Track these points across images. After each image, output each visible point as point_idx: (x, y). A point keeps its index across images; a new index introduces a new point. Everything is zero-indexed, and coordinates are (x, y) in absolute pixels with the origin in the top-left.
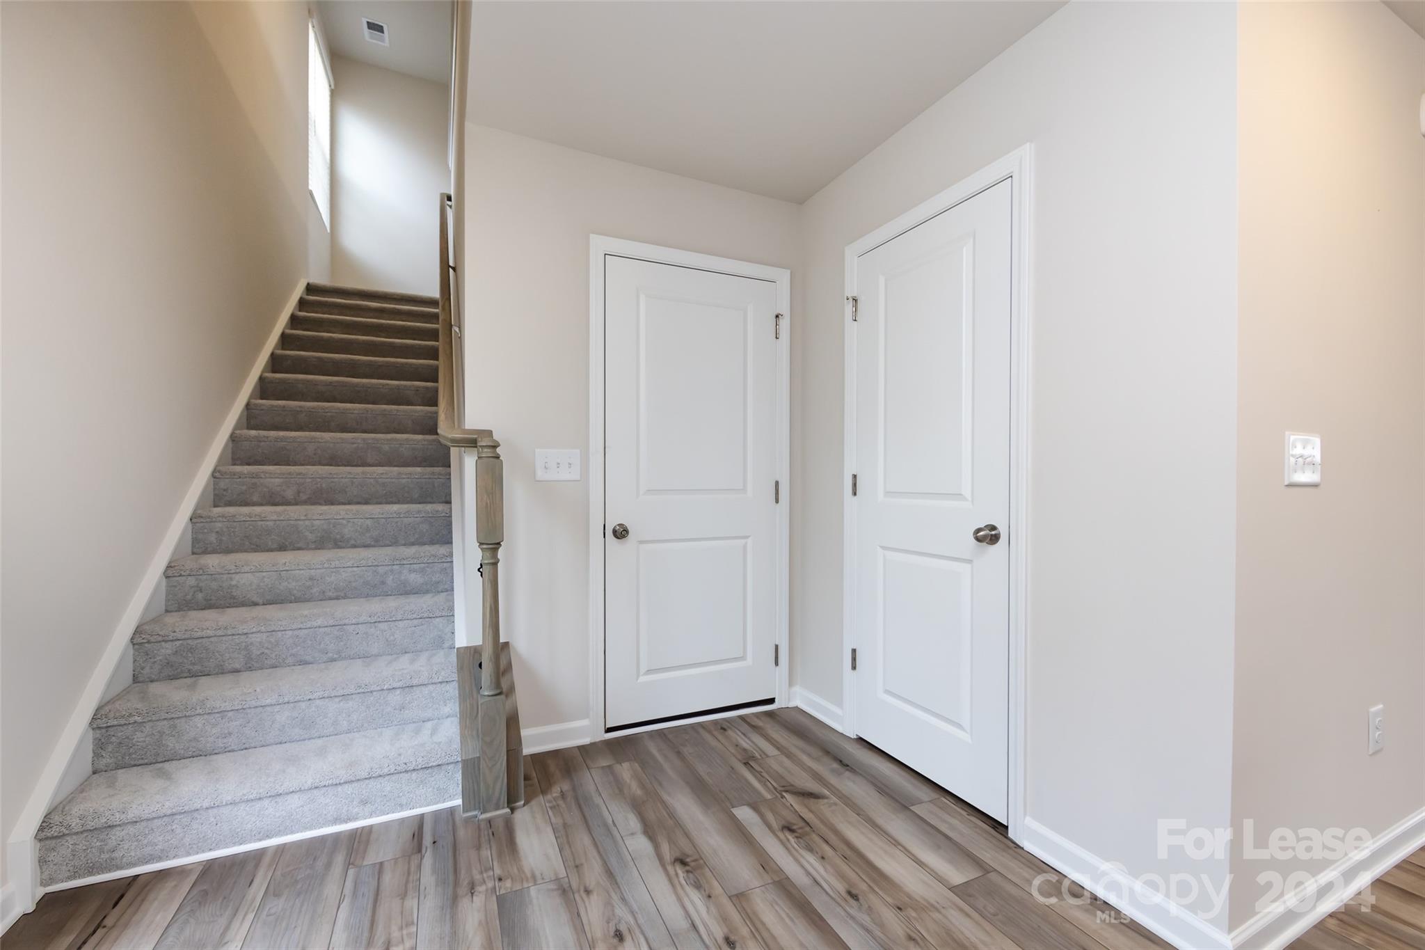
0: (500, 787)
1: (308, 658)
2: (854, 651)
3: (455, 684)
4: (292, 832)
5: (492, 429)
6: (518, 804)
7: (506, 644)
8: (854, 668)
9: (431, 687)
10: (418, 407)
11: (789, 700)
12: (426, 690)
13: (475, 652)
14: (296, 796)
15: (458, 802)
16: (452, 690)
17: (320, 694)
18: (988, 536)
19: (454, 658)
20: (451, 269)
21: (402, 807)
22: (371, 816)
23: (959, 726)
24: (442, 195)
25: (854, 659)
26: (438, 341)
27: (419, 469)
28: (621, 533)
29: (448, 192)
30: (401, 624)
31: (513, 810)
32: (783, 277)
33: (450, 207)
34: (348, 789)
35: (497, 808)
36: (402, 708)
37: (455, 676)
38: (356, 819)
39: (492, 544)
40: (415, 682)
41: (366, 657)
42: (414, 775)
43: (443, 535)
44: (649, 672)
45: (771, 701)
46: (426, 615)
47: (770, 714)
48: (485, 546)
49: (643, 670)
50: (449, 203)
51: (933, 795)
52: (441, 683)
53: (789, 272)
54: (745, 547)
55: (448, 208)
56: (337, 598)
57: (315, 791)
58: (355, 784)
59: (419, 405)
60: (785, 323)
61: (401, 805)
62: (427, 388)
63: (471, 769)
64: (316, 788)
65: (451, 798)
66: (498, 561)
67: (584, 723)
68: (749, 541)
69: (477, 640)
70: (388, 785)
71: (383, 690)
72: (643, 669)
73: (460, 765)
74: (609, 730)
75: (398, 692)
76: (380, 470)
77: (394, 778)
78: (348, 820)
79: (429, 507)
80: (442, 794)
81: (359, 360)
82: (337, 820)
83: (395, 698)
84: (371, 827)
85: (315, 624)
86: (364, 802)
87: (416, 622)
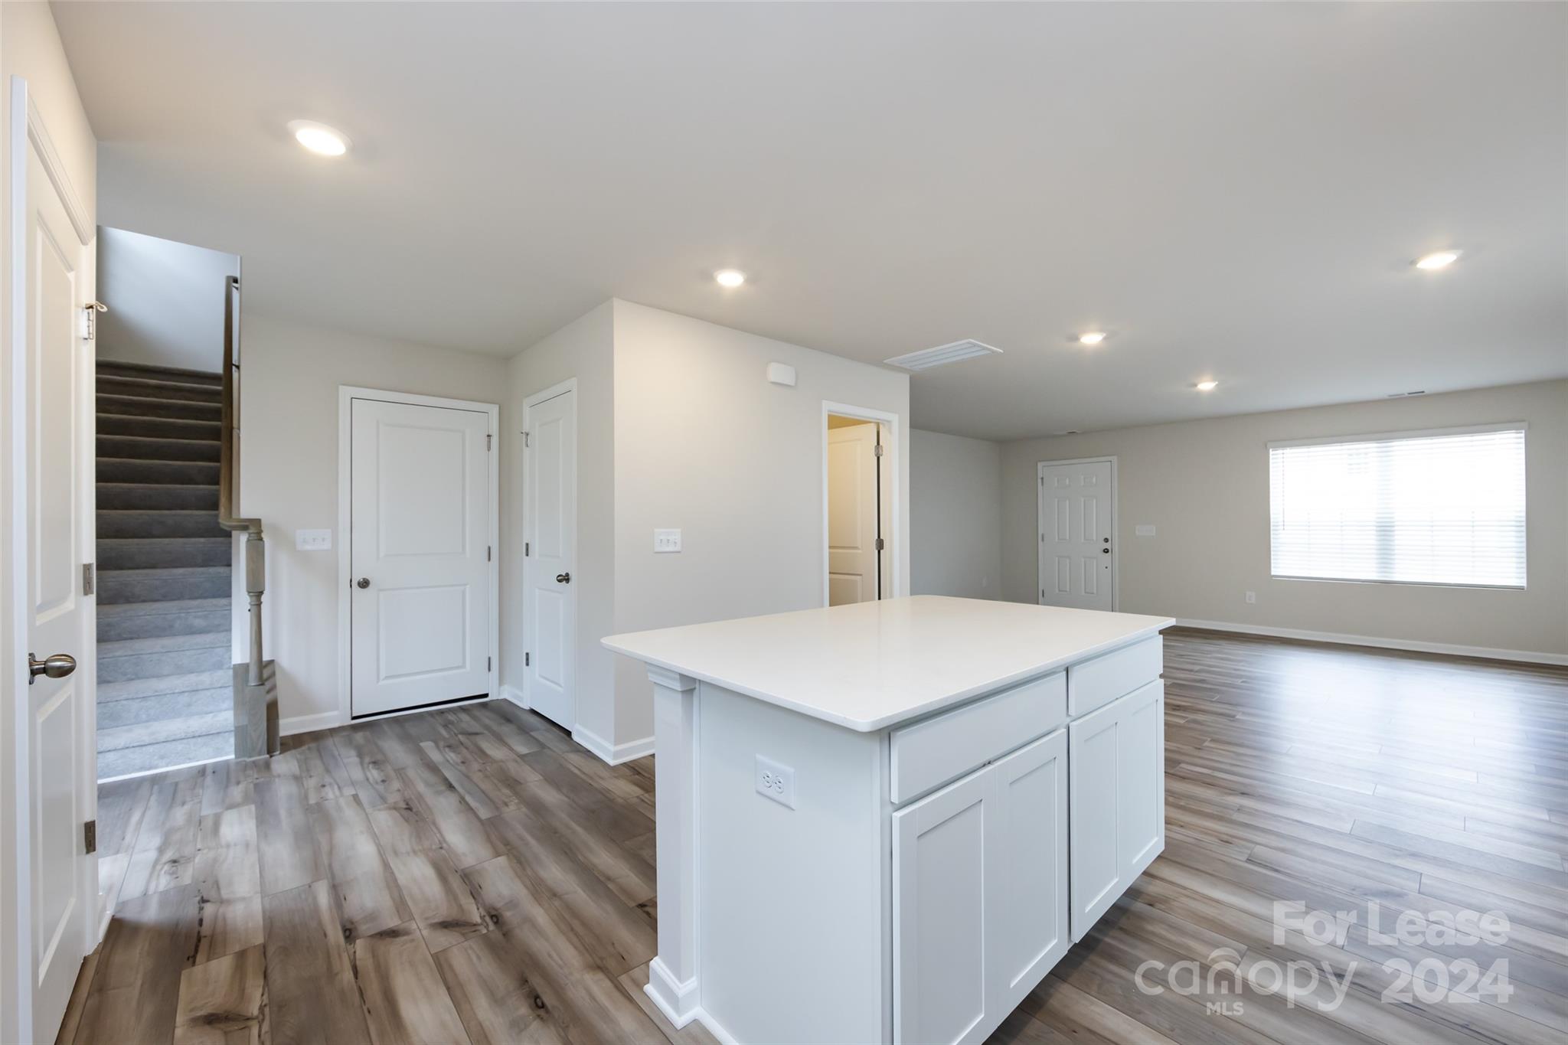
0: (262, 743)
1: (110, 679)
2: (527, 654)
3: (231, 689)
4: (109, 776)
5: (260, 518)
6: (275, 754)
7: (272, 662)
8: (527, 664)
9: (213, 691)
10: (201, 486)
11: (499, 694)
12: (208, 693)
13: (245, 667)
14: (112, 753)
15: (232, 756)
16: (229, 692)
17: (125, 696)
18: (565, 578)
19: (231, 672)
20: (234, 367)
21: (190, 760)
22: (167, 766)
23: (560, 686)
24: (228, 278)
25: (527, 659)
26: (220, 421)
27: (202, 540)
28: (364, 584)
29: (234, 275)
30: (188, 653)
31: (271, 756)
32: (494, 410)
33: (237, 288)
34: (151, 749)
35: (260, 755)
36: (189, 705)
37: (231, 683)
38: (156, 767)
39: (257, 594)
40: (200, 687)
41: (158, 676)
42: (199, 739)
43: (224, 591)
44: (387, 678)
45: (486, 695)
46: (208, 646)
47: (484, 705)
48: (251, 594)
49: (382, 677)
50: (235, 285)
51: (548, 726)
52: (221, 687)
53: (497, 406)
54: (464, 593)
55: (234, 289)
56: (131, 639)
57: (126, 751)
58: (156, 746)
59: (203, 484)
60: (495, 440)
61: (190, 759)
62: (211, 468)
63: (240, 732)
64: (127, 748)
65: (227, 754)
66: (261, 603)
67: (335, 713)
68: (468, 586)
69: (247, 660)
70: (179, 746)
71: (174, 693)
72: (383, 674)
73: (233, 733)
74: (354, 718)
75: (186, 694)
76: (166, 540)
77: (185, 741)
78: (150, 768)
79: (212, 570)
80: (219, 752)
81: (140, 441)
82: (142, 769)
83: (184, 699)
84: (168, 772)
85: (117, 654)
86: (162, 757)
87: (200, 651)
